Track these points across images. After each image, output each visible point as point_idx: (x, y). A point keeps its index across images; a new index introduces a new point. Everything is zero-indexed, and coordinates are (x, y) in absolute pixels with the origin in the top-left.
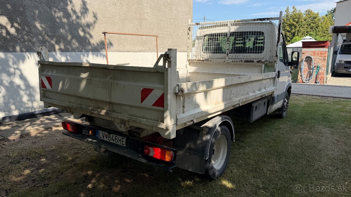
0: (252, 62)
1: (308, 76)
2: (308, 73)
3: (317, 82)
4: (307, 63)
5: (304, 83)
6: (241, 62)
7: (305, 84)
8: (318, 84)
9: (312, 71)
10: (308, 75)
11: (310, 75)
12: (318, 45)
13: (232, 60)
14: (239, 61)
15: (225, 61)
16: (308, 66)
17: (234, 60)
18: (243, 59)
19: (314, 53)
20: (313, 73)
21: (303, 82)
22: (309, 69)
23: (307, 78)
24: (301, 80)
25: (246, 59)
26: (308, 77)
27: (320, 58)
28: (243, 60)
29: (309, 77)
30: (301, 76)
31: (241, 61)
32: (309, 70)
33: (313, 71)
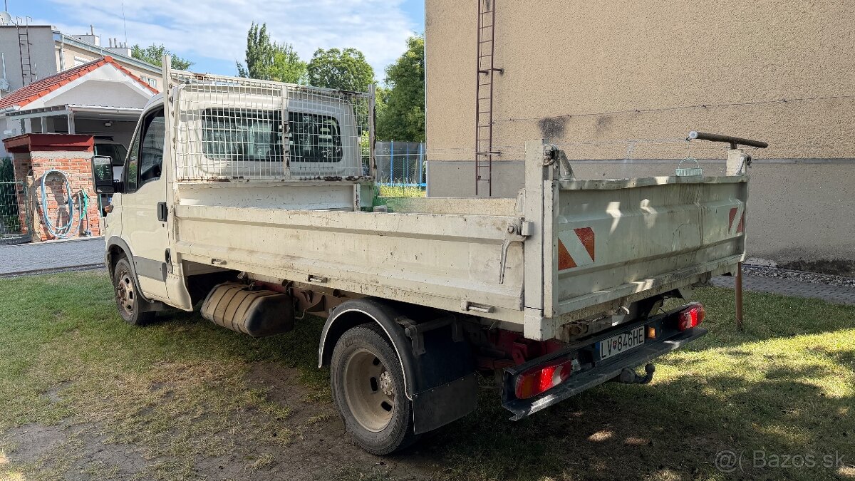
0: (337, 180)
1: (61, 220)
2: (59, 213)
3: (84, 232)
4: (52, 189)
5: (54, 238)
6: (318, 181)
7: (55, 241)
8: (88, 237)
9: (67, 206)
10: (59, 217)
11: (66, 218)
12: (72, 145)
13: (298, 177)
14: (315, 179)
15: (283, 180)
16: (55, 197)
17: (303, 177)
18: (322, 174)
19: (65, 162)
20: (71, 212)
21: (49, 238)
22: (59, 204)
23: (57, 226)
24: (42, 232)
25: (326, 173)
26: (61, 223)
27: (81, 175)
28: (322, 177)
29: (64, 224)
30: (41, 222)
31: (319, 178)
32: (61, 206)
33: (71, 209)
